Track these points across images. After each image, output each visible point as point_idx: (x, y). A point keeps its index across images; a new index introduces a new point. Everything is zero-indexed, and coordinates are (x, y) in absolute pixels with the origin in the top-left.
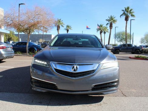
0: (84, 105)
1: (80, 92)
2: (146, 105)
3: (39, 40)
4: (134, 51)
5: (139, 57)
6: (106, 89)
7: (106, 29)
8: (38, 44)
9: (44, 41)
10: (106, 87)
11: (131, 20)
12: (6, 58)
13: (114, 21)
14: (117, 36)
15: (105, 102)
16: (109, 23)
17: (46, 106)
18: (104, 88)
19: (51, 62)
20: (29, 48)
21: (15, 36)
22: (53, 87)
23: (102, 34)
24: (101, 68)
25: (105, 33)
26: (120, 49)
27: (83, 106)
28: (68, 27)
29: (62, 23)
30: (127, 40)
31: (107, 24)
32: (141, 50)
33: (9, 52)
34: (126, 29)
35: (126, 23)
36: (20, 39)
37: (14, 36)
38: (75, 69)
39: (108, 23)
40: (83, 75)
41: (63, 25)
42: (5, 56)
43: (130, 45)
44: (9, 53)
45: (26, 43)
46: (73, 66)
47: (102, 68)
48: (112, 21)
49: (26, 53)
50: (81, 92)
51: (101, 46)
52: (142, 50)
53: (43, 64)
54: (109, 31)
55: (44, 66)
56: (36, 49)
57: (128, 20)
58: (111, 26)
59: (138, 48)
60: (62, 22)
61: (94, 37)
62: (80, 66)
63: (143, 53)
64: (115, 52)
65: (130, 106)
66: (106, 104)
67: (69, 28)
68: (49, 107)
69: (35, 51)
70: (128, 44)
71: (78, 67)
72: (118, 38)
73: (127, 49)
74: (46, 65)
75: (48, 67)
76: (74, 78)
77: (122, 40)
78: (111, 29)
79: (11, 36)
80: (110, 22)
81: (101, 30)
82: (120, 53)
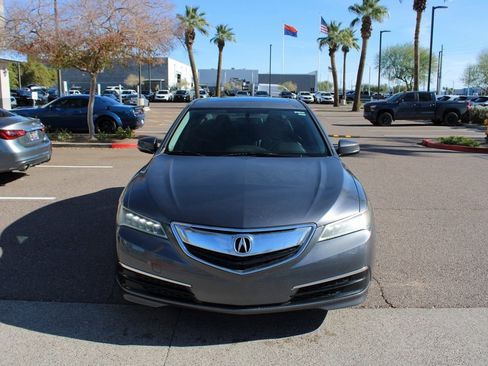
0: (271, 340)
1: (259, 309)
2: (444, 337)
3: (126, 78)
4: (439, 117)
5: (455, 143)
6: (333, 297)
7: (351, 39)
8: (124, 93)
9: (143, 79)
10: (334, 291)
11: (434, 8)
12: (28, 165)
13: (377, 12)
14: (386, 60)
15: (328, 329)
16: (360, 18)
17: (166, 348)
18: (326, 293)
19: (173, 224)
20: (96, 116)
21: (46, 68)
22: (183, 294)
23: (336, 54)
24: (318, 238)
25: (346, 50)
26: (395, 110)
27: (266, 343)
28: (224, 32)
29: (202, 20)
30: (420, 73)
31: (353, 23)
32: (463, 111)
33: (34, 145)
34: (416, 38)
35: (418, 19)
36: (65, 83)
37: (42, 66)
38: (243, 247)
39: (357, 20)
40: (267, 263)
41: (205, 27)
42: (23, 160)
43: (427, 96)
44: (36, 148)
45: (84, 102)
46: (238, 236)
47: (321, 239)
48: (370, 10)
49: (87, 132)
50: (263, 309)
51: (323, 150)
52: (468, 111)
53: (151, 228)
54: (360, 43)
55: (155, 233)
56: (118, 119)
57: (424, 8)
58: (366, 31)
59: (453, 106)
60: (200, 18)
61: (303, 114)
62: (257, 236)
63: (470, 124)
64: (377, 119)
65: (399, 343)
66: (333, 335)
67: (224, 36)
68: (174, 349)
69: (117, 126)
70: (420, 93)
71: (251, 238)
72: (388, 68)
73: (419, 109)
74: (159, 231)
75: (166, 237)
76: (240, 272)
77: (402, 72)
78: (368, 38)
79: (33, 67)
80: (365, 13)
81: (333, 41)
82: (393, 123)
